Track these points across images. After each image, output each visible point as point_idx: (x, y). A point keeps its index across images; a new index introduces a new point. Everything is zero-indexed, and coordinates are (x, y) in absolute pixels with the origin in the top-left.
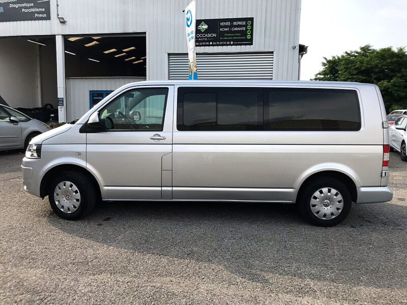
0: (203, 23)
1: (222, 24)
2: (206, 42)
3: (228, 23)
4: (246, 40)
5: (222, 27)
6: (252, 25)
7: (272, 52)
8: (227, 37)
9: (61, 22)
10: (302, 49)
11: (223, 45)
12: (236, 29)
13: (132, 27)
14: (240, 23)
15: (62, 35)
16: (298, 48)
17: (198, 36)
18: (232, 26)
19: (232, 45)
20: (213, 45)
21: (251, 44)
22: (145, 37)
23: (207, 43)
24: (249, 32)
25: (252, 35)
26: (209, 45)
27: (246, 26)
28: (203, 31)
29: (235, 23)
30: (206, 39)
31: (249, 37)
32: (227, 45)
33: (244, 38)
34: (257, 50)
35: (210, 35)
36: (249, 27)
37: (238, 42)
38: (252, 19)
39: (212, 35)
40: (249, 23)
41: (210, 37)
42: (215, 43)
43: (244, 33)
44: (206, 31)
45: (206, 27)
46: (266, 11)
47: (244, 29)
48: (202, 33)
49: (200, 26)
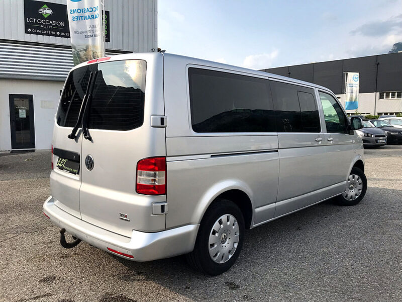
0: (45, 6)
2: (51, 30)
6: (108, 20)
17: (39, 21)
20: (60, 36)
21: (108, 41)
23: (52, 32)
24: (105, 27)
25: (108, 30)
26: (56, 35)
28: (46, 16)
30: (51, 27)
35: (56, 23)
36: (105, 22)
38: (107, 13)
39: (59, 23)
41: (56, 26)
42: (64, 34)
44: (50, 17)
45: (50, 12)
48: (46, 19)
49: (42, 10)
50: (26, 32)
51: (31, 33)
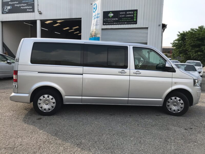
0: (111, 13)
1: (121, 13)
2: (112, 23)
3: (124, 13)
4: (134, 21)
5: (121, 15)
6: (137, 14)
7: (147, 28)
8: (123, 20)
9: (39, 13)
10: (164, 26)
11: (121, 24)
12: (128, 16)
13: (74, 16)
14: (130, 13)
15: (40, 20)
16: (161, 26)
17: (108, 19)
18: (126, 14)
19: (126, 24)
20: (116, 24)
21: (136, 23)
22: (81, 20)
24: (135, 17)
25: (137, 19)
26: (114, 24)
27: (133, 14)
28: (111, 17)
29: (128, 13)
30: (112, 21)
31: (135, 20)
32: (123, 24)
33: (132, 20)
34: (139, 27)
35: (114, 19)
36: (135, 15)
37: (129, 23)
38: (137, 10)
39: (115, 19)
40: (135, 12)
41: (115, 20)
42: (117, 23)
43: (132, 18)
44: (113, 17)
45: (112, 15)
46: (144, 6)
47: (132, 15)
48: (111, 18)
49: (109, 14)
50: (103, 25)
51: (105, 25)
